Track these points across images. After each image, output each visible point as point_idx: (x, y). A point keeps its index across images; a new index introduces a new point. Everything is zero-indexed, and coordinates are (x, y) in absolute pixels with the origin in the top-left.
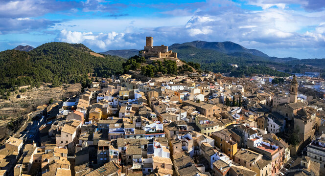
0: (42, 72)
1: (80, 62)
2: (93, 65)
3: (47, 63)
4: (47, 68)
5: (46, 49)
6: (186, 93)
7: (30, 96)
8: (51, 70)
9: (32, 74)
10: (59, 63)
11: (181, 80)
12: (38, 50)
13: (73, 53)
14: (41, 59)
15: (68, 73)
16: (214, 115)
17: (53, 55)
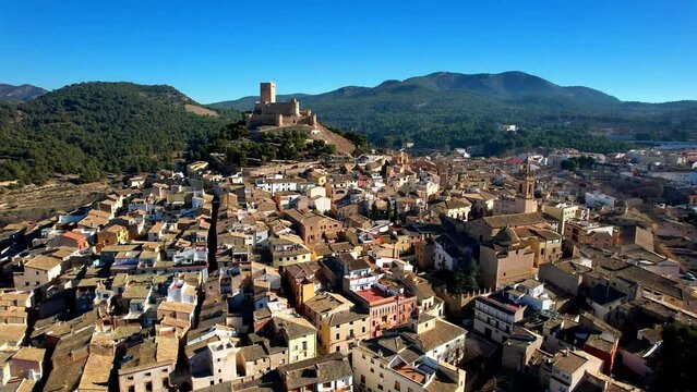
0: (54, 151)
1: (155, 128)
2: (188, 133)
3: (72, 131)
4: (71, 141)
5: (73, 99)
6: (294, 197)
7: (17, 203)
8: (81, 146)
9: (26, 156)
10: (103, 129)
11: (302, 170)
12: (50, 100)
13: (141, 108)
14: (56, 121)
15: (125, 153)
16: (324, 236)
17: (90, 113)
